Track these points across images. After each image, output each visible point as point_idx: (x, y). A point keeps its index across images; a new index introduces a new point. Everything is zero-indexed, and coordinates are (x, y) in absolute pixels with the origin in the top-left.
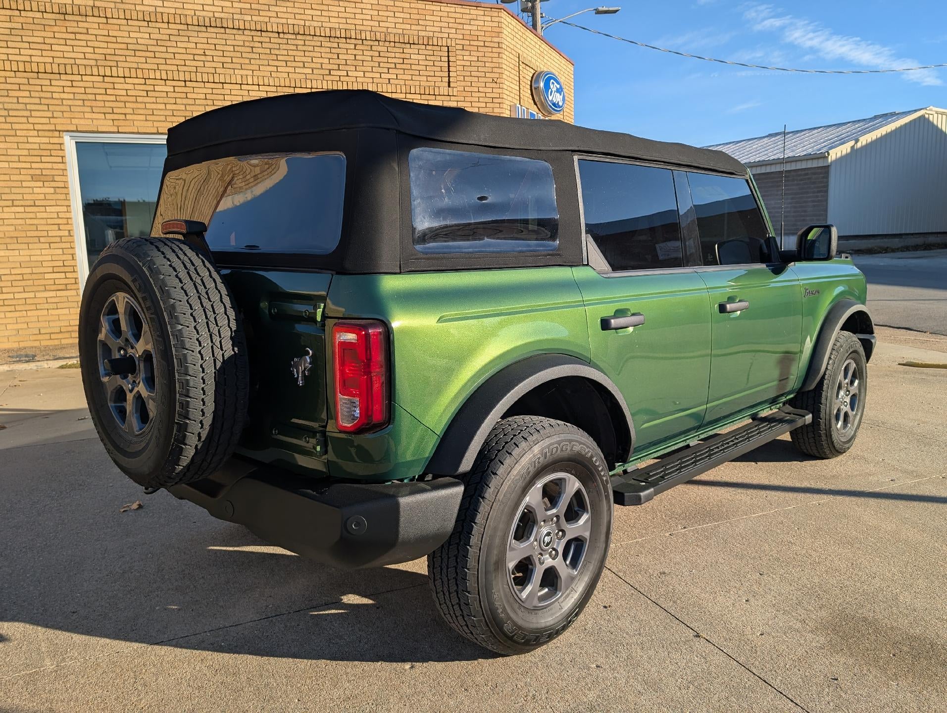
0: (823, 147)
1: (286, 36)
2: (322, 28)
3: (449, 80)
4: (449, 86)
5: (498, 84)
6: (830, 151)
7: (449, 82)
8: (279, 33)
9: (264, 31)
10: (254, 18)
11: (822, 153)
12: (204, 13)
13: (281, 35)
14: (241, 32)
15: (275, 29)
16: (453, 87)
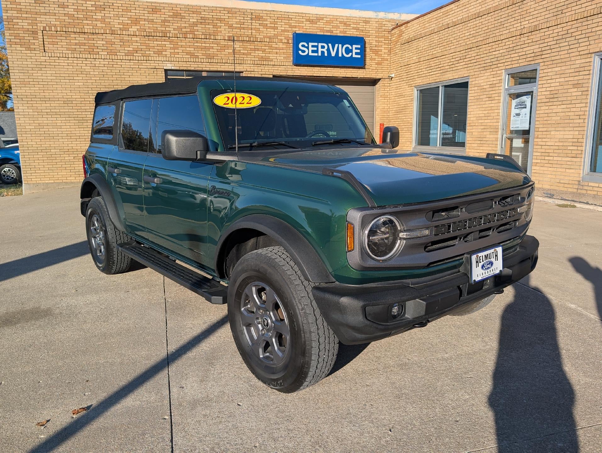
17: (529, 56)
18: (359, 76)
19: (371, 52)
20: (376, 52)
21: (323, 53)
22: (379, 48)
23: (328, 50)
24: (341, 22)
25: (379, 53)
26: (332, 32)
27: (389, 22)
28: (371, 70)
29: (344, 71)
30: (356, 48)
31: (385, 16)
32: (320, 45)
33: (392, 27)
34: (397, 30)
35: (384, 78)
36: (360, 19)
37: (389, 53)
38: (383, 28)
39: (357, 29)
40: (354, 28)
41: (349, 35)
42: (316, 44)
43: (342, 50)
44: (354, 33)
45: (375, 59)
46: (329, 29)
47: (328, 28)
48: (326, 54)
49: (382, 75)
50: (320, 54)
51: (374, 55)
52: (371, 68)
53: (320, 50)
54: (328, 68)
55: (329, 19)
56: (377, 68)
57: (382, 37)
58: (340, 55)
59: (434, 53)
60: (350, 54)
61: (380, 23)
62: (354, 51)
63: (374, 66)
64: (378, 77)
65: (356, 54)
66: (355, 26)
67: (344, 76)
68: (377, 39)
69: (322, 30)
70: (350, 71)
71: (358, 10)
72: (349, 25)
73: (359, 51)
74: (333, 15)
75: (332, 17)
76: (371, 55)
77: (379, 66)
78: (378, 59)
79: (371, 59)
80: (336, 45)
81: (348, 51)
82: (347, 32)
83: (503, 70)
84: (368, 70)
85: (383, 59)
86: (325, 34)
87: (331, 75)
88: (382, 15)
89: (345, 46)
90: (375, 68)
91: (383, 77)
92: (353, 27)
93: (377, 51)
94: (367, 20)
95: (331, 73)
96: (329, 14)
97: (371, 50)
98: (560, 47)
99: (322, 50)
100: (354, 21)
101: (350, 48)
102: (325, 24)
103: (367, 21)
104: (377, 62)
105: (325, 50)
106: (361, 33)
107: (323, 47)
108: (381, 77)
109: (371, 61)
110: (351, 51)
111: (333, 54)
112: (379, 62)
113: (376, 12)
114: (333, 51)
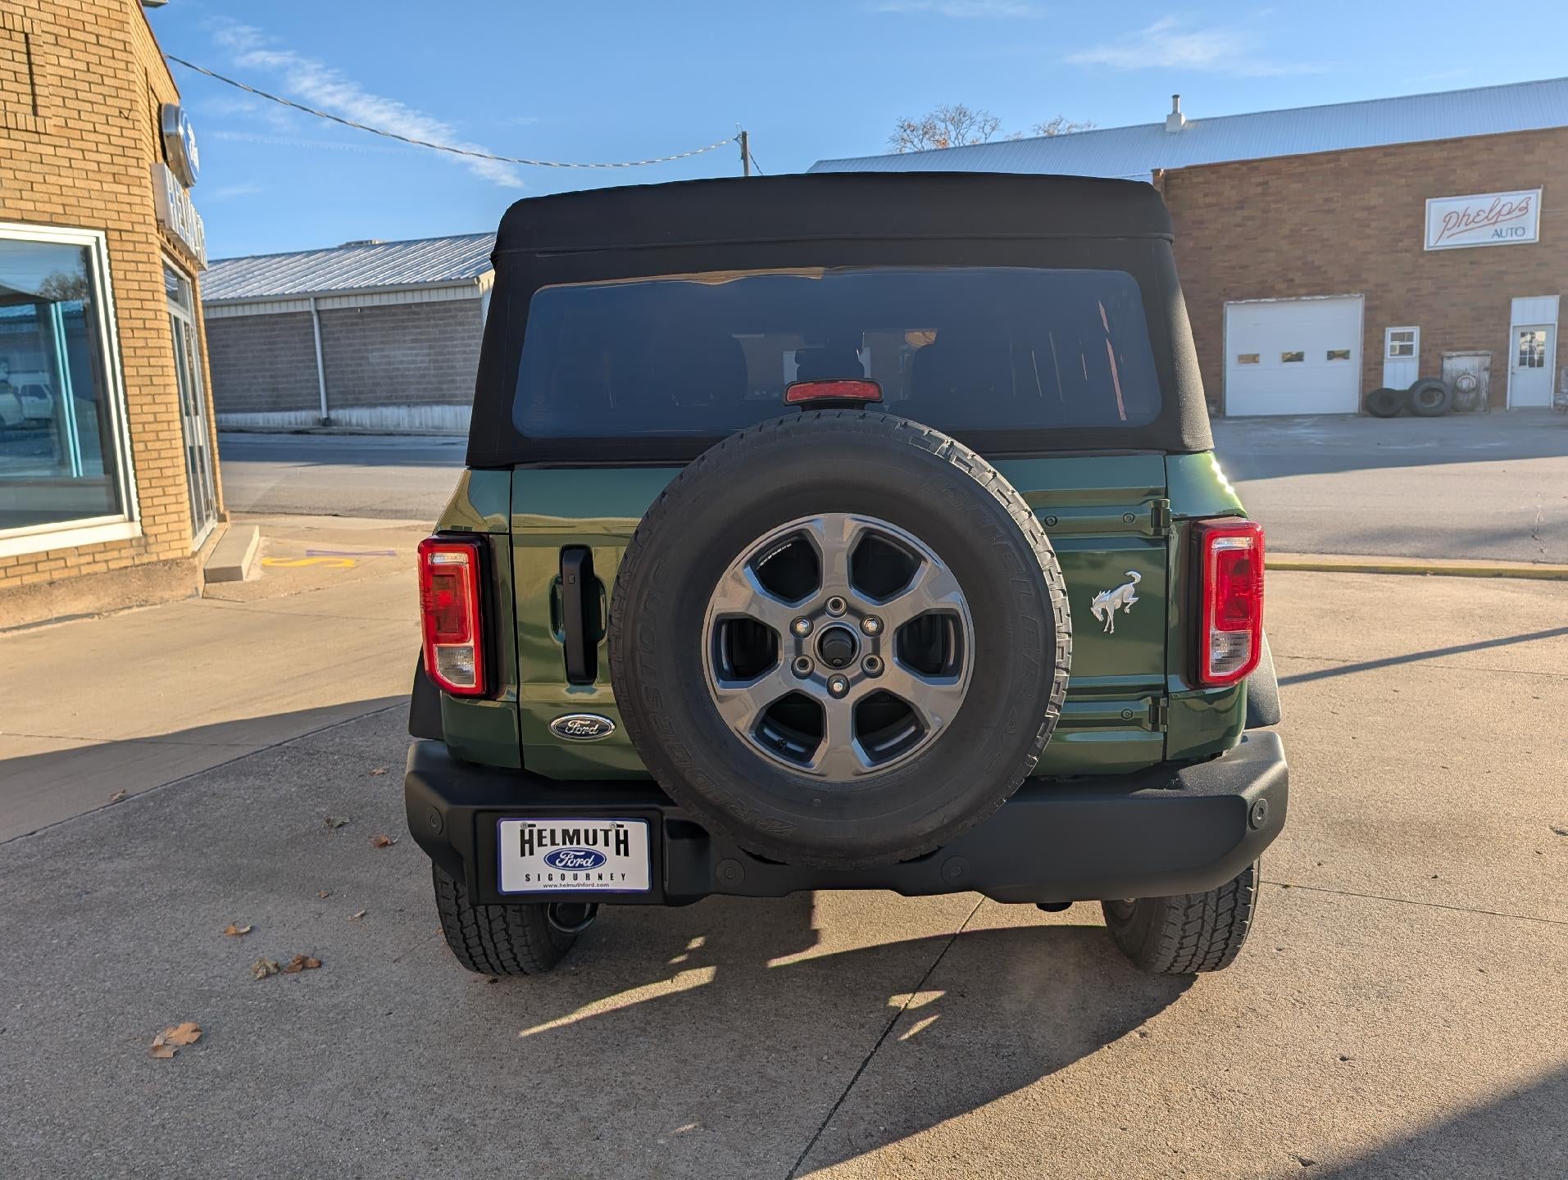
0: (467, 269)
3: (34, 100)
4: (35, 114)
5: (131, 122)
6: (481, 276)
7: (35, 106)
11: (467, 278)
16: (43, 118)
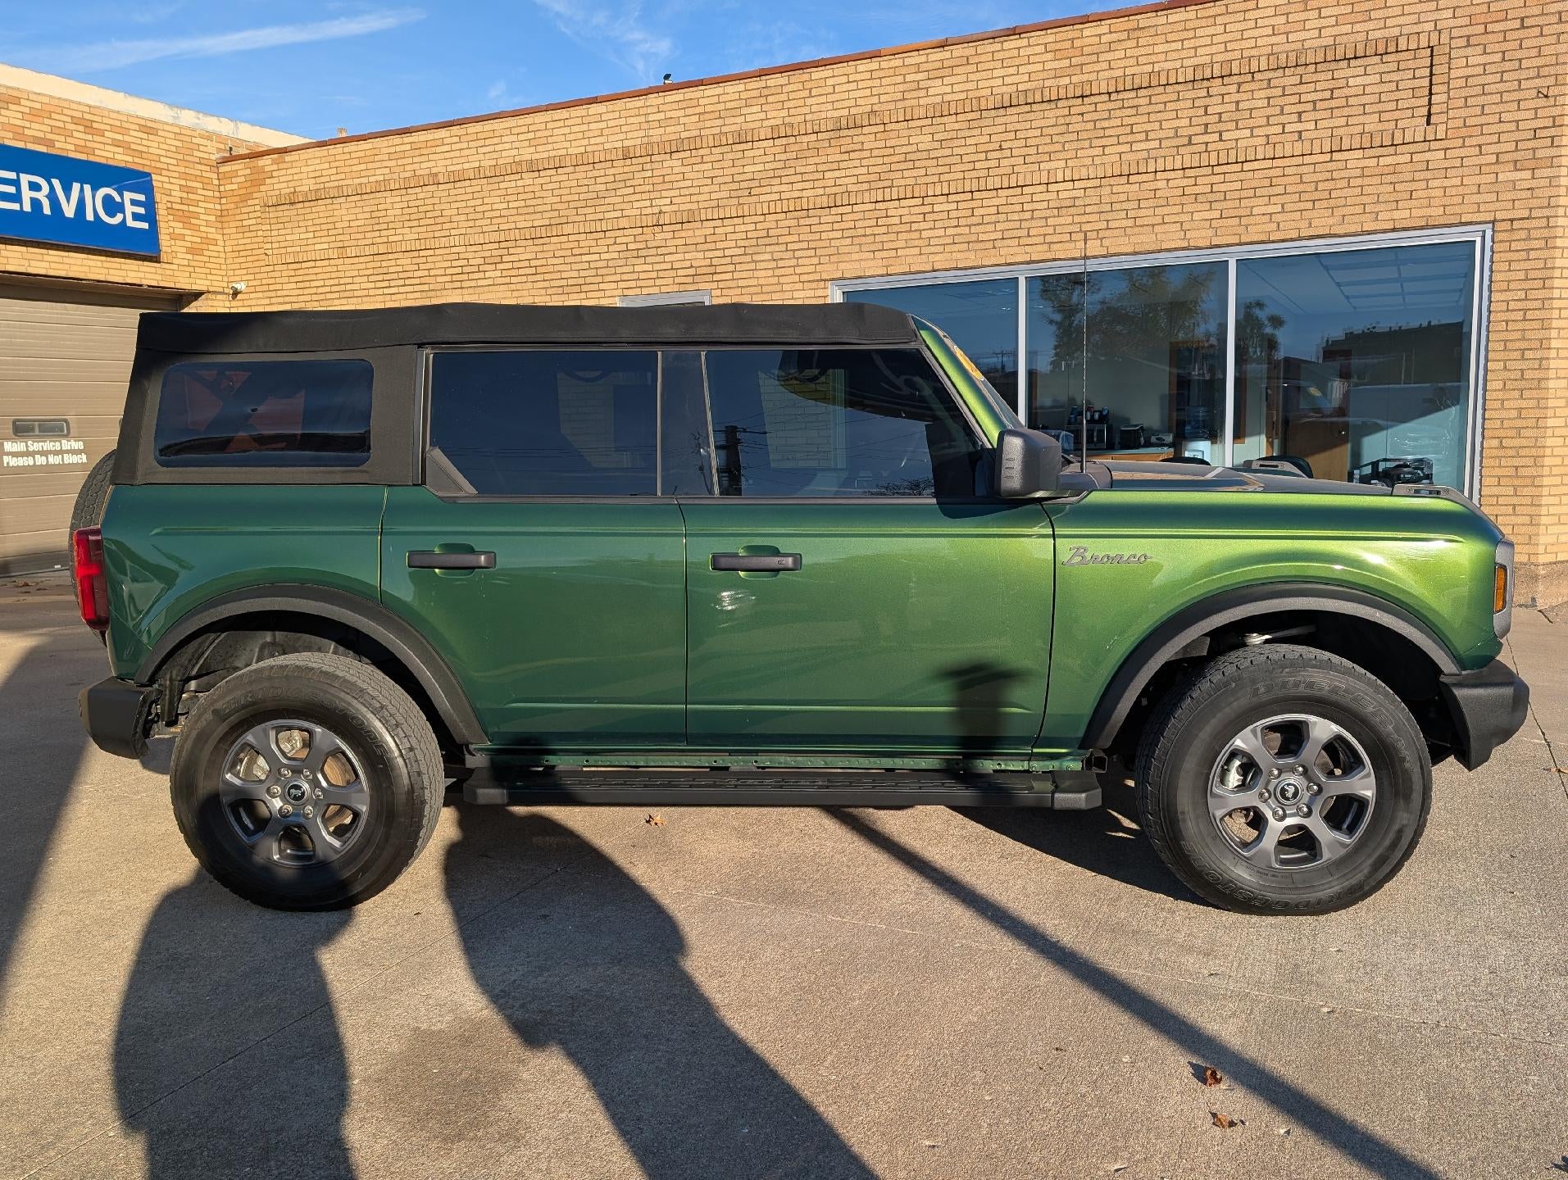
1: (1121, 96)
2: (1180, 71)
3: (1429, 110)
4: (1428, 123)
5: (1552, 100)
7: (1429, 115)
8: (1109, 94)
9: (1086, 96)
10: (1075, 79)
12: (1004, 89)
13: (1114, 97)
14: (1053, 105)
15: (1104, 89)
16: (1436, 124)
17: (680, 272)
18: (145, 282)
19: (171, 218)
20: (186, 219)
21: (36, 203)
22: (192, 209)
23: (52, 196)
24: (76, 121)
25: (193, 221)
26: (50, 144)
27: (209, 138)
28: (175, 267)
29: (99, 264)
30: (134, 202)
31: (197, 121)
32: (25, 179)
33: (218, 156)
34: (242, 166)
35: (214, 292)
36: (131, 119)
37: (219, 225)
38: (196, 153)
39: (126, 146)
40: (116, 143)
41: (103, 161)
42: (12, 175)
43: (94, 201)
44: (117, 156)
45: (182, 237)
46: (41, 135)
47: (36, 129)
48: (47, 211)
49: (208, 283)
50: (27, 208)
51: (181, 225)
52: (175, 261)
53: (27, 195)
54: (51, 252)
55: (38, 106)
56: (192, 263)
57: (196, 178)
58: (90, 217)
59: (391, 239)
60: (119, 218)
61: (186, 141)
62: (130, 209)
63: (182, 257)
64: (195, 288)
65: (136, 217)
66: (120, 137)
67: (102, 278)
68: (183, 182)
69: (19, 134)
70: (118, 266)
71: (122, 94)
72: (102, 133)
73: (141, 210)
74: (50, 96)
75: (46, 100)
76: (171, 224)
77: (196, 258)
78: (191, 238)
79: (173, 237)
80: (76, 186)
81: (112, 207)
82: (97, 152)
83: (617, 298)
84: (167, 266)
85: (209, 241)
86: (31, 147)
87: (63, 274)
88: (188, 118)
89: (103, 192)
90: (186, 263)
91: (211, 289)
92: (113, 139)
93: (187, 214)
94: (150, 124)
95: (61, 266)
96: (38, 91)
97: (171, 211)
98: (756, 262)
99: (35, 194)
100: (111, 122)
101: (118, 199)
102: (26, 117)
103: (149, 129)
104: (189, 245)
105: (41, 196)
106: (137, 160)
107: (34, 187)
108: (204, 288)
109: (173, 242)
110: (120, 208)
111: (69, 211)
112: (194, 246)
113: (172, 105)
114: (68, 202)
